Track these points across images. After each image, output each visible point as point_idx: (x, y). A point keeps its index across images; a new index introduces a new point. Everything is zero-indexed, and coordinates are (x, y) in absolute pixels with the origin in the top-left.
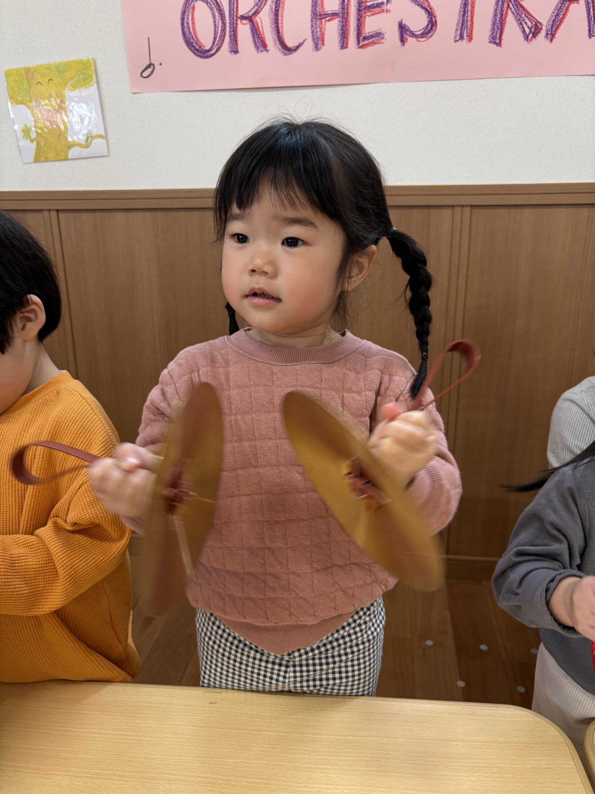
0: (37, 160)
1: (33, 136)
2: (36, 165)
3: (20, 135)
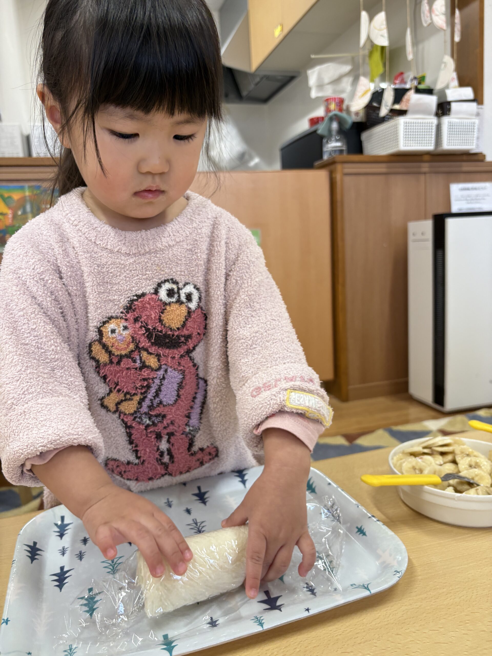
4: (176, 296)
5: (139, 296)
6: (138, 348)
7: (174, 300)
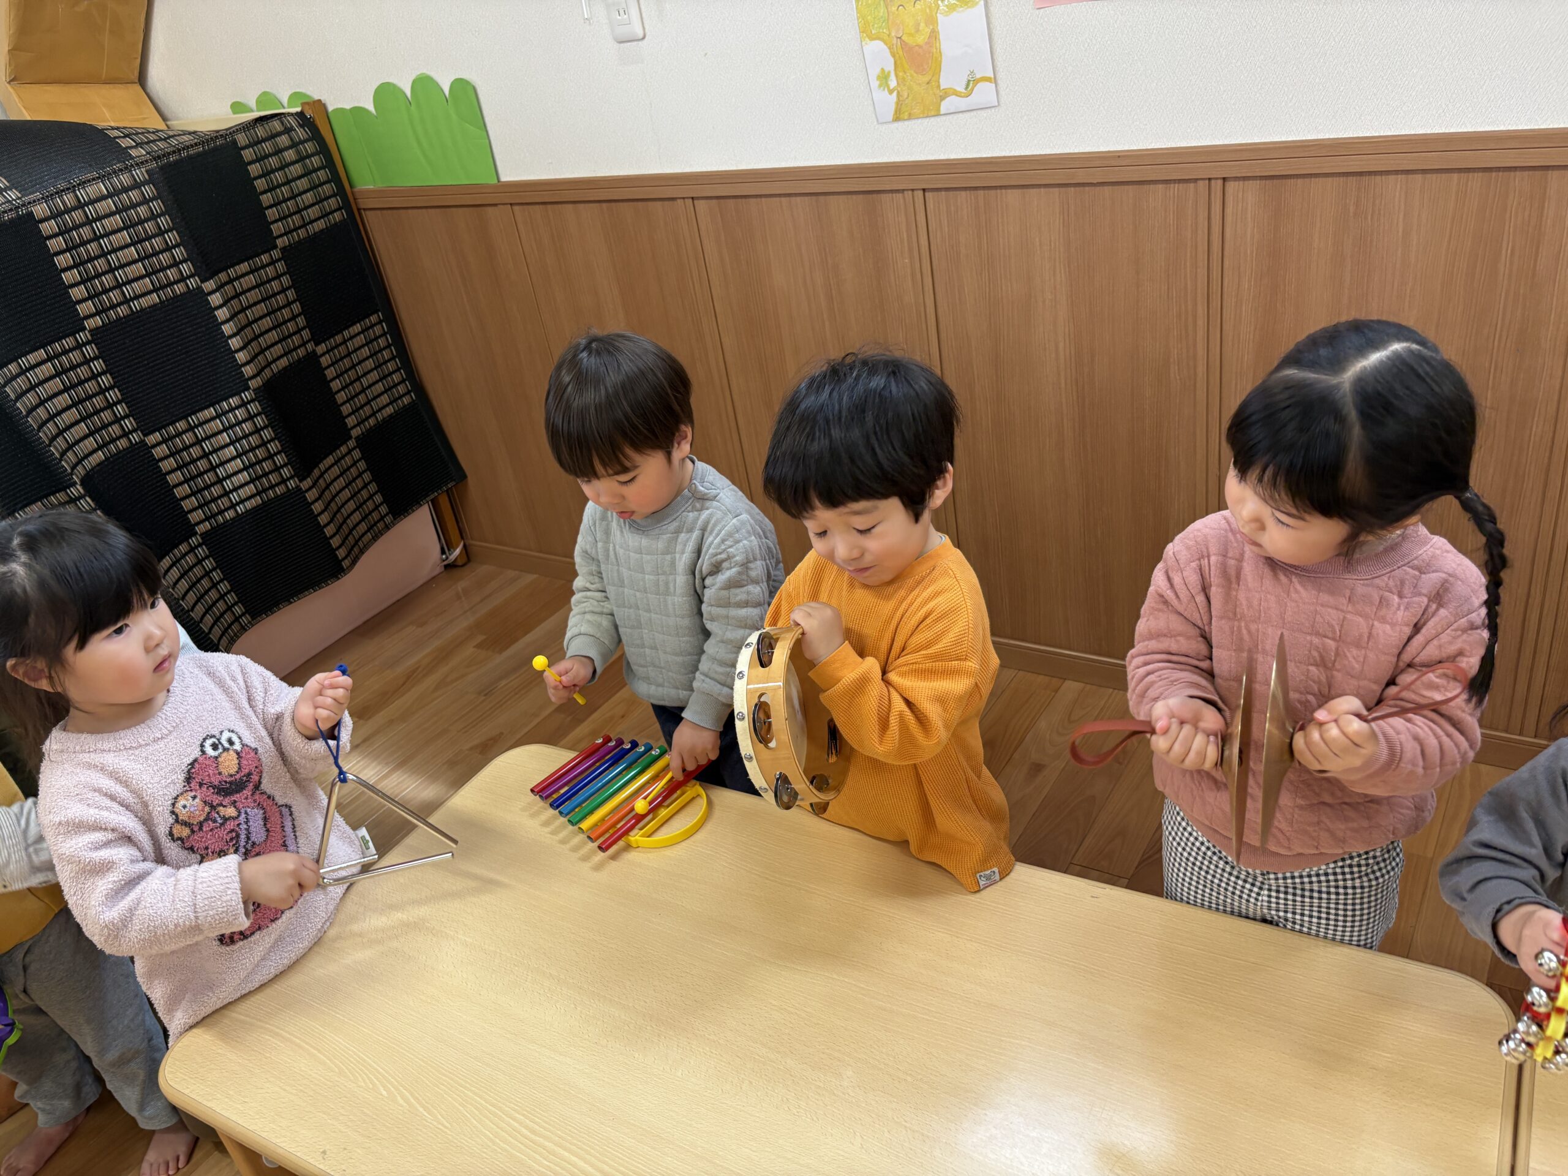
0: (897, 118)
1: (893, 83)
2: (896, 125)
3: (875, 84)
4: (220, 746)
5: (192, 764)
6: (213, 807)
7: (220, 750)
